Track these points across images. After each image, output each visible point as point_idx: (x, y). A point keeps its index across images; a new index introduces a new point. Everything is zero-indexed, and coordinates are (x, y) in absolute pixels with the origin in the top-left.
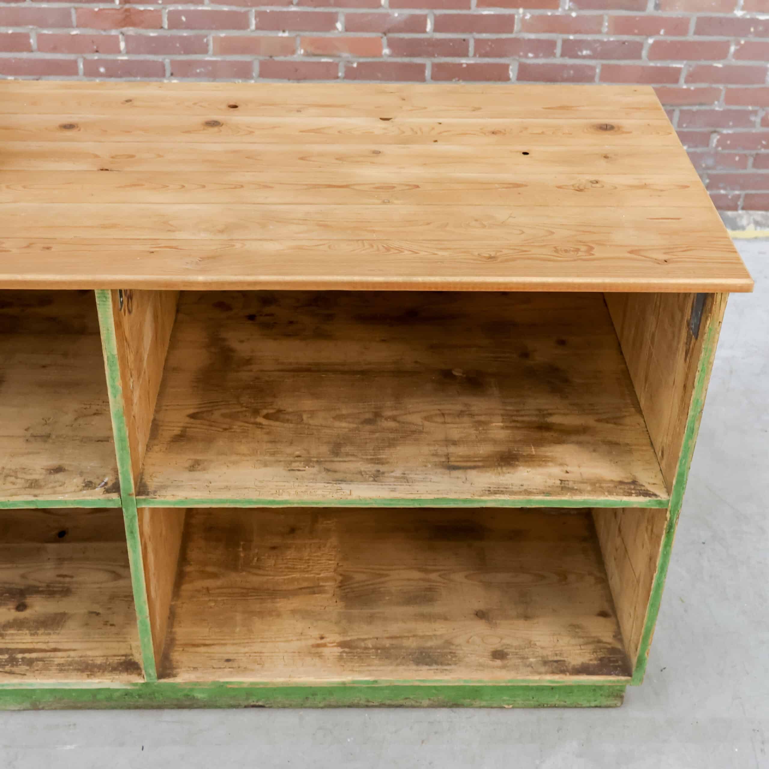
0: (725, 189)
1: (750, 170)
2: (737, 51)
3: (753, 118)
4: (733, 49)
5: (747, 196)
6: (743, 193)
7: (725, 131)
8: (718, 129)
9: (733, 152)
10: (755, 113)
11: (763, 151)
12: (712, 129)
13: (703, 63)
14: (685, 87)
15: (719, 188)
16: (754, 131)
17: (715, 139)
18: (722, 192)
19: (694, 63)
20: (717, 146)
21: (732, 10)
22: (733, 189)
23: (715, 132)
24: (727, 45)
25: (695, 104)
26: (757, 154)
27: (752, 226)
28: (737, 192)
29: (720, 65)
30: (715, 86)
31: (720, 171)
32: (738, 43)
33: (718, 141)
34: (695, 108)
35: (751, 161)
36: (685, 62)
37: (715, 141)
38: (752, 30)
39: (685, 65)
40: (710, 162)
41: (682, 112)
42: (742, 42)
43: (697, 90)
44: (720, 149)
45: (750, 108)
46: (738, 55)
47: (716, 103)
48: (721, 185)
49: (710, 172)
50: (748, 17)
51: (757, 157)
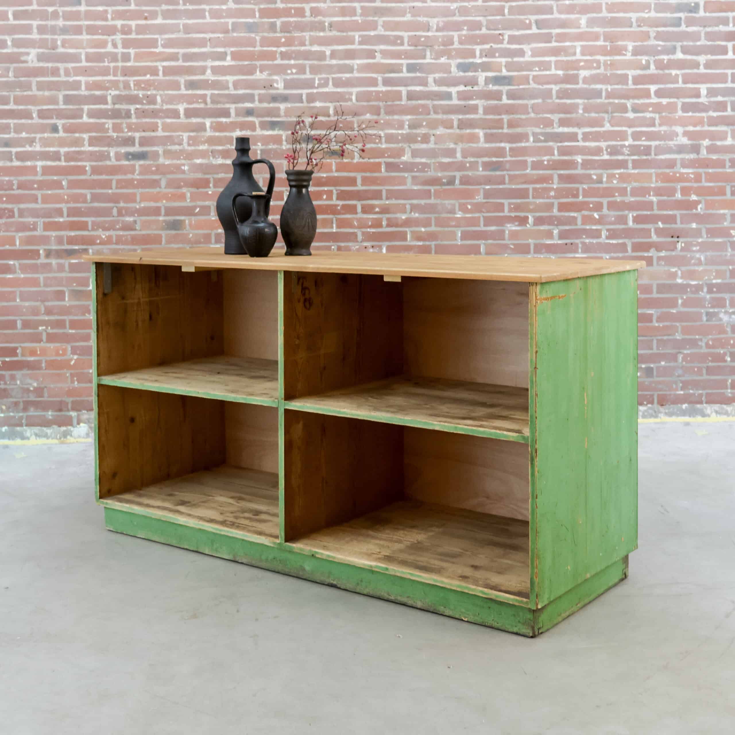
0: (692, 389)
1: (705, 377)
2: (682, 303)
3: (700, 343)
4: (680, 301)
5: (707, 394)
6: (704, 392)
7: (685, 352)
8: (682, 351)
9: (692, 365)
10: (701, 340)
11: (710, 364)
12: (678, 351)
13: (665, 310)
14: (657, 325)
15: (689, 389)
16: (702, 351)
17: (680, 357)
18: (691, 391)
19: (660, 310)
20: (682, 361)
21: (675, 279)
22: (697, 389)
23: (680, 353)
24: (676, 299)
25: (665, 335)
26: (707, 367)
27: (714, 414)
28: (700, 392)
29: (674, 311)
30: (674, 324)
31: (687, 378)
32: (682, 298)
33: (682, 358)
34: (665, 338)
35: (704, 371)
36: (654, 310)
37: (680, 358)
38: (689, 290)
39: (655, 312)
40: (680, 372)
41: (657, 340)
42: (685, 297)
43: (664, 326)
44: (684, 363)
45: (697, 337)
46: (684, 305)
47: (677, 334)
48: (690, 387)
49: (680, 378)
50: (685, 282)
51: (708, 368)
